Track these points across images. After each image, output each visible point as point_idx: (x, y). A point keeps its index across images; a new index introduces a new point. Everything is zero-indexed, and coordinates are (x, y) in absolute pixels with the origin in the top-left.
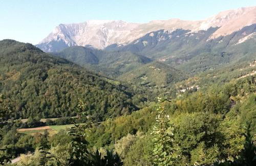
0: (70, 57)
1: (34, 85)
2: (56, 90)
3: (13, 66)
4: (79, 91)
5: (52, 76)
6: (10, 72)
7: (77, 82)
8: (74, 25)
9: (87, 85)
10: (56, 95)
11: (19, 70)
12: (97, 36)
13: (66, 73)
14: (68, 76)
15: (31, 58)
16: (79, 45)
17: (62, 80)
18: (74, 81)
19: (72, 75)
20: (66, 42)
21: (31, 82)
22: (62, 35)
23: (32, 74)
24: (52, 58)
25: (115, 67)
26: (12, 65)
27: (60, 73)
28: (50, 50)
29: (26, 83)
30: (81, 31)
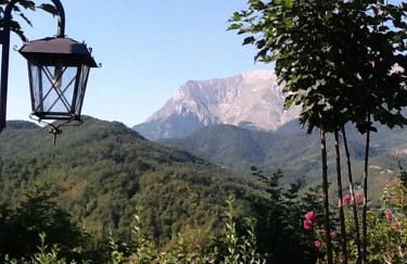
0: (206, 147)
1: (111, 207)
2: (153, 217)
3: (76, 169)
4: (198, 218)
5: (148, 187)
6: (70, 180)
7: (197, 201)
8: (216, 81)
9: (216, 207)
10: (152, 228)
11: (86, 176)
12: (264, 102)
13: (175, 182)
14: (179, 188)
15: (113, 153)
16: (225, 123)
17: (167, 195)
18: (190, 198)
19: (187, 186)
20: (200, 117)
21: (104, 200)
22: (193, 103)
23: (108, 185)
24: (159, 151)
25: (298, 168)
26: (74, 166)
27: (163, 182)
28: (166, 133)
29: (96, 202)
30: (230, 95)
